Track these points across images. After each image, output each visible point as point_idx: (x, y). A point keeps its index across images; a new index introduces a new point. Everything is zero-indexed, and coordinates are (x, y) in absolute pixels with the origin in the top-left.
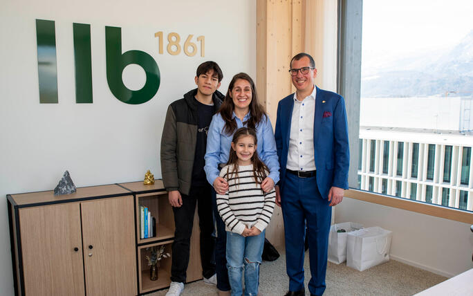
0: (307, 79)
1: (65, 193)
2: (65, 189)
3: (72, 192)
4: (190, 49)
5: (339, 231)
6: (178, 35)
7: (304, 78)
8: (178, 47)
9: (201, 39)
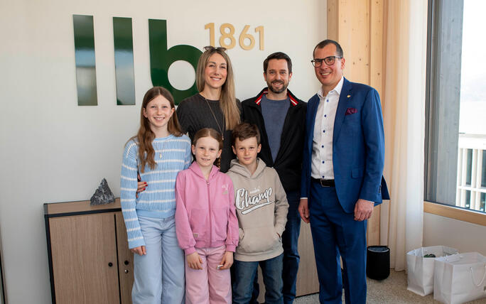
0: (332, 71)
1: (102, 203)
2: (102, 198)
3: (110, 202)
4: (246, 42)
5: (426, 256)
6: (232, 26)
7: (329, 70)
8: (232, 40)
9: (260, 30)
